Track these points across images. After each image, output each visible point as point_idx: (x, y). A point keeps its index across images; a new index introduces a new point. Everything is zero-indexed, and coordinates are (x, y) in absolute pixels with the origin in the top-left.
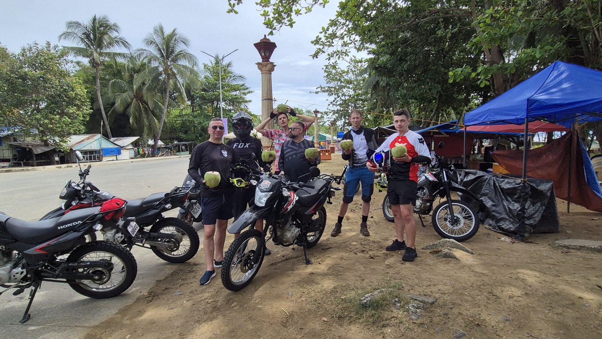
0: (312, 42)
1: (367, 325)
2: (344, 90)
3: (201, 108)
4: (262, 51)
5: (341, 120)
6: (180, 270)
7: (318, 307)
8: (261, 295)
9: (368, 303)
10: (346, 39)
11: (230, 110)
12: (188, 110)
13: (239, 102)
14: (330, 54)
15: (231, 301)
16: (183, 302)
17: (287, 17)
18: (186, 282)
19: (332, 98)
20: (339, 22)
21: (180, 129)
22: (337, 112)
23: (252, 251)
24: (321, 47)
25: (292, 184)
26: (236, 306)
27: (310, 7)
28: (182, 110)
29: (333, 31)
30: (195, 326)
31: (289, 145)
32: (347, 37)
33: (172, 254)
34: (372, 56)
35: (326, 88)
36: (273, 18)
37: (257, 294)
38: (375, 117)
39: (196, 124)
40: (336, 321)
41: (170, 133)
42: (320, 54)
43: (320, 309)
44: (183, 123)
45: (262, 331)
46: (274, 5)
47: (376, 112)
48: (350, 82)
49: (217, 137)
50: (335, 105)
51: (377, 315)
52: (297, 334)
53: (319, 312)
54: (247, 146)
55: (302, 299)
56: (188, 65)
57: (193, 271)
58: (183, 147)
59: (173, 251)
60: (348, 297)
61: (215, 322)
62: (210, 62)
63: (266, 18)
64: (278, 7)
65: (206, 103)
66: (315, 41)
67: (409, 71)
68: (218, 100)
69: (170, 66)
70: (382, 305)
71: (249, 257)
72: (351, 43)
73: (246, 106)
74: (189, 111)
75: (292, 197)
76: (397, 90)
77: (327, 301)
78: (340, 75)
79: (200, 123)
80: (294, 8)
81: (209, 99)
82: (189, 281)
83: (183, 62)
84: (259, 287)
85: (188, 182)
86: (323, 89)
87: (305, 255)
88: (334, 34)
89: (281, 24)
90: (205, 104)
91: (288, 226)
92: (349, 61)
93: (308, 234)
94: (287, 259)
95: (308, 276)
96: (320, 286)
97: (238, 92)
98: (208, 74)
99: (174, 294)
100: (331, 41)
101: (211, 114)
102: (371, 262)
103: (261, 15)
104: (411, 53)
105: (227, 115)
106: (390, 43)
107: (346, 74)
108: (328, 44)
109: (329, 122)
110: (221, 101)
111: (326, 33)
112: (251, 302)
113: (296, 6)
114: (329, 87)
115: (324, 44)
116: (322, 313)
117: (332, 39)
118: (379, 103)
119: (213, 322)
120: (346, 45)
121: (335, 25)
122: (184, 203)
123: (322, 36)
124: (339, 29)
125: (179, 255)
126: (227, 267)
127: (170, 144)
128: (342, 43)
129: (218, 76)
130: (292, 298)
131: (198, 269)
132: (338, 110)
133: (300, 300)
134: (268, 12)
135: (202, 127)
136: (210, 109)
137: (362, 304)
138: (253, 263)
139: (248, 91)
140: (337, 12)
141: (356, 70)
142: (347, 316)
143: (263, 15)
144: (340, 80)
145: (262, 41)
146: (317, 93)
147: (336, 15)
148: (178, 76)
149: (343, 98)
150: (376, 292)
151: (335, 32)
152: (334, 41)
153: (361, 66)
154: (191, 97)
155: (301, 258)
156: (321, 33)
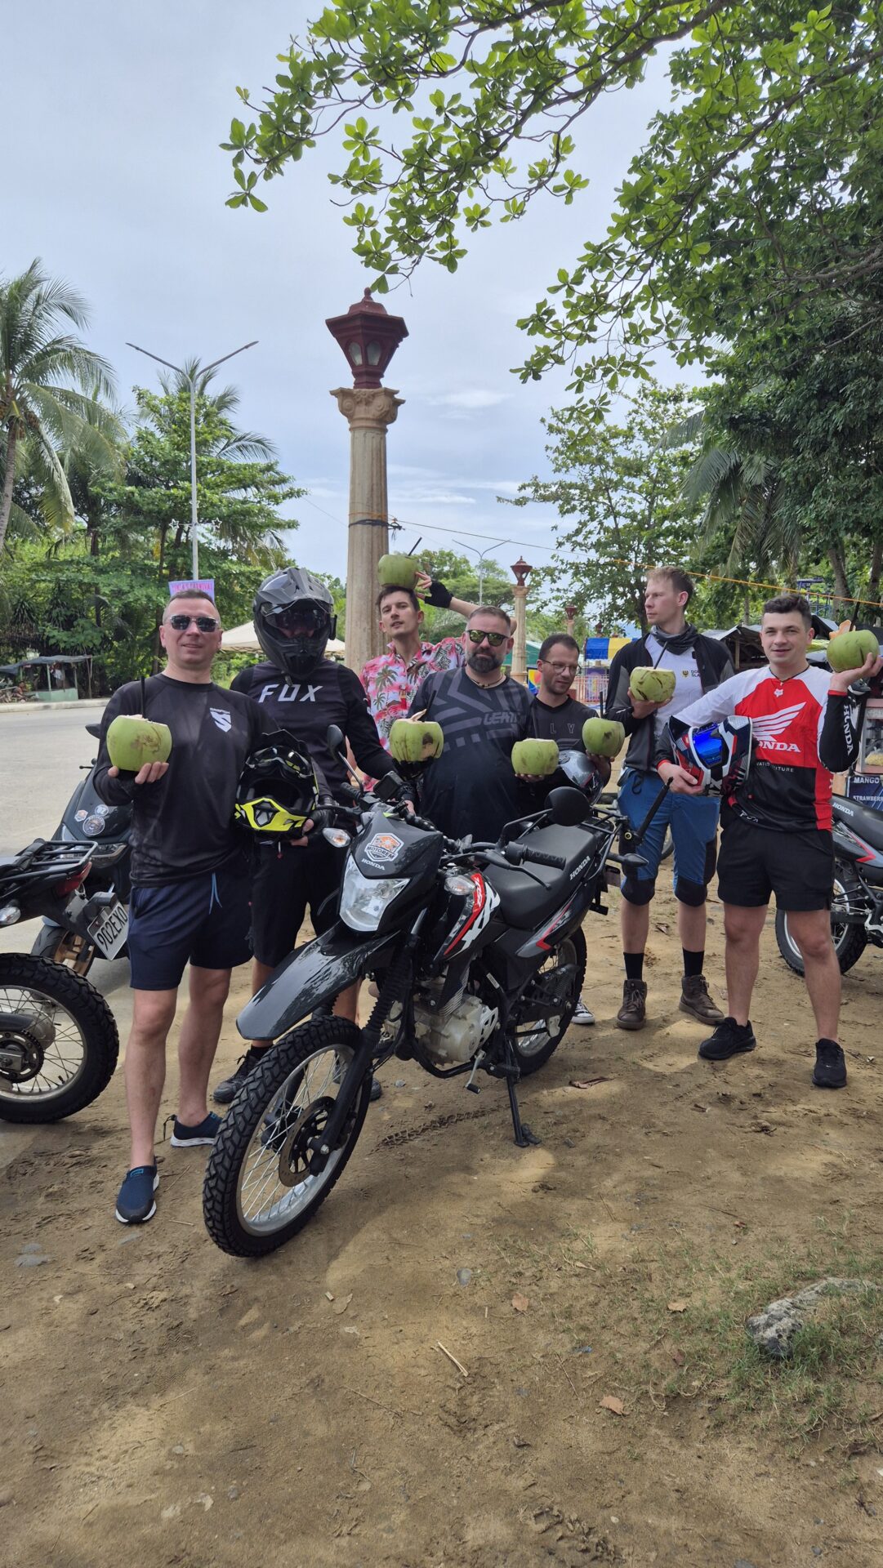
0: (522, 324)
1: (785, 1442)
2: (615, 496)
3: (123, 542)
4: (355, 348)
5: (602, 597)
6: (41, 1154)
7: (582, 1344)
8: (354, 1280)
9: (784, 1342)
10: (641, 316)
11: (224, 554)
12: (76, 544)
13: (257, 528)
14: (584, 369)
15: (239, 1302)
16: (51, 1299)
17: (439, 232)
18: (63, 1208)
19: (571, 522)
20: (617, 253)
21: (49, 612)
22: (590, 569)
23: (325, 1103)
24: (552, 342)
25: (482, 849)
26: (258, 1324)
27: (520, 199)
28: (57, 545)
29: (594, 287)
30: (96, 1413)
31: (453, 692)
32: (644, 308)
33: (15, 1089)
34: (720, 380)
35: (554, 489)
36: (388, 230)
37: (338, 1273)
38: (718, 593)
39: (105, 594)
40: (659, 1413)
41: (13, 623)
42: (547, 366)
43: (592, 1356)
44: (61, 590)
45: (366, 1449)
46: (393, 186)
47: (723, 574)
48: (634, 468)
49: (187, 656)
50: (580, 545)
51: (824, 1401)
52: (508, 1472)
53: (585, 1366)
54: (311, 694)
55: (515, 1303)
56: (80, 391)
57: (90, 1162)
58: (59, 674)
59: (17, 1078)
60: (698, 1304)
61: (177, 1397)
62: (159, 384)
63: (362, 232)
64: (408, 196)
65: (140, 523)
66: (532, 319)
67: (847, 435)
68: (184, 518)
69: (18, 391)
70: (840, 1356)
71: (311, 1123)
72: (654, 333)
73: (279, 541)
74: (81, 550)
75: (480, 896)
76: (804, 498)
77: (615, 1316)
78: (600, 444)
79: (118, 594)
80: (464, 201)
81: (150, 512)
82: (75, 1206)
83: (63, 380)
84: (345, 1242)
85: (81, 815)
86: (542, 491)
87: (513, 1106)
88: (598, 296)
89: (415, 257)
90: (141, 527)
91: (456, 999)
92: (634, 395)
93: (520, 1029)
94: (442, 1122)
95: (530, 1196)
96: (578, 1245)
97: (252, 491)
98: (150, 425)
99: (18, 1262)
100: (587, 323)
101: (156, 564)
102: (765, 1150)
103: (346, 220)
104: (859, 373)
105: (211, 567)
106: (787, 334)
107: (621, 439)
108: (576, 331)
109: (560, 602)
110: (195, 518)
111: (570, 292)
112: (315, 1310)
113: (471, 194)
114: (562, 486)
115: (560, 332)
116: (599, 1372)
117: (591, 316)
118: (736, 543)
119: (171, 1396)
120: (639, 337)
121: (606, 263)
122: (66, 905)
123: (557, 301)
124: (616, 279)
125: (41, 1092)
126: (228, 1171)
127: (12, 660)
128: (627, 328)
129: (186, 433)
130: (476, 1299)
131: (111, 1152)
132: (589, 564)
133: (505, 1309)
134: (371, 210)
135: (126, 606)
136: (154, 543)
137: (762, 1348)
138: (325, 1149)
139: (285, 488)
140: (615, 216)
141: (657, 425)
142: (700, 1394)
143: (355, 220)
144: (600, 460)
145: (357, 311)
146: (521, 502)
147: (610, 230)
148: (44, 428)
149: (610, 523)
150: (808, 1293)
151: (603, 287)
152: (597, 321)
153: (677, 412)
154: (87, 502)
155: (493, 1118)
156: (554, 290)
